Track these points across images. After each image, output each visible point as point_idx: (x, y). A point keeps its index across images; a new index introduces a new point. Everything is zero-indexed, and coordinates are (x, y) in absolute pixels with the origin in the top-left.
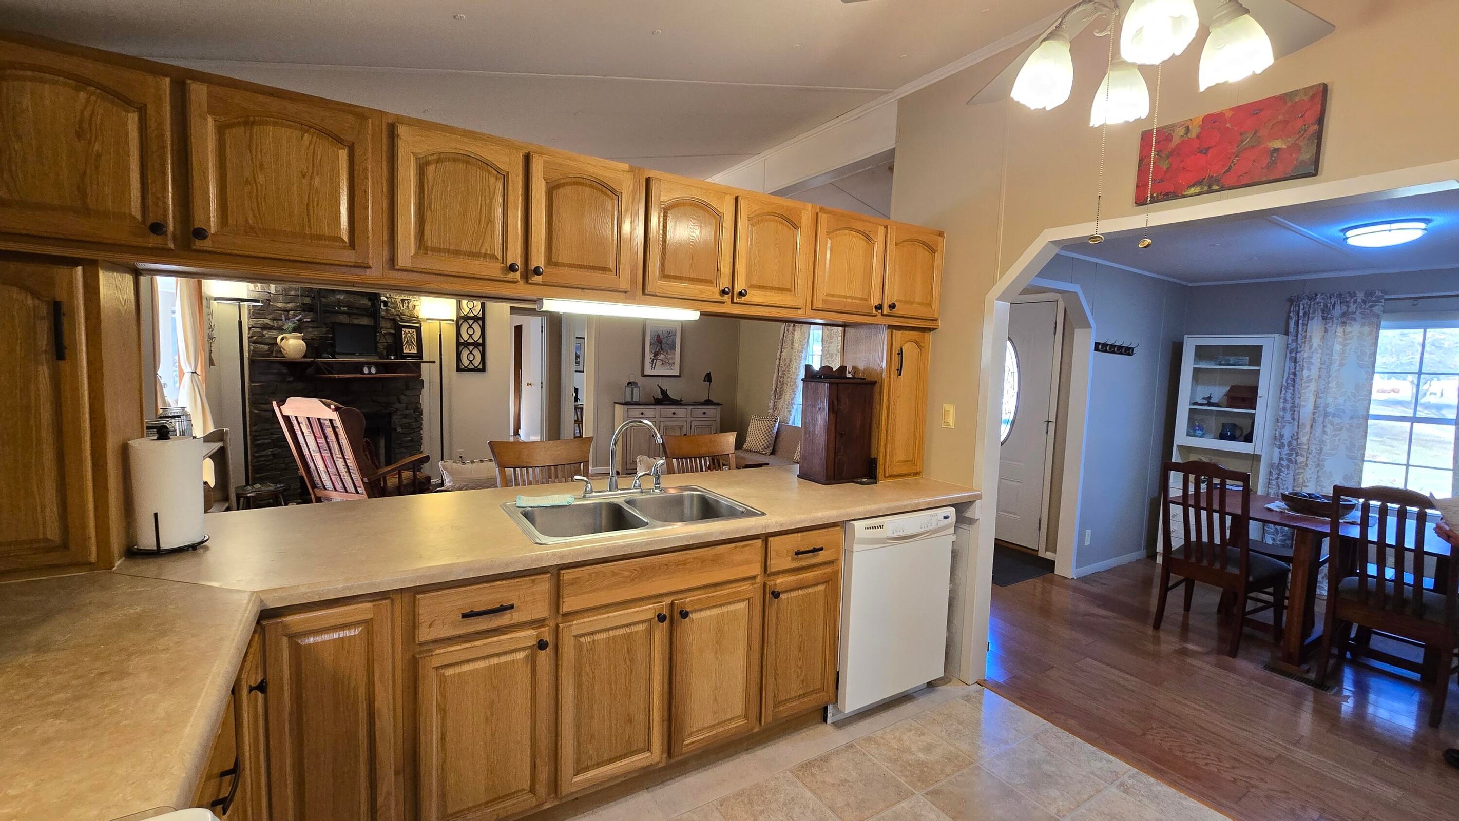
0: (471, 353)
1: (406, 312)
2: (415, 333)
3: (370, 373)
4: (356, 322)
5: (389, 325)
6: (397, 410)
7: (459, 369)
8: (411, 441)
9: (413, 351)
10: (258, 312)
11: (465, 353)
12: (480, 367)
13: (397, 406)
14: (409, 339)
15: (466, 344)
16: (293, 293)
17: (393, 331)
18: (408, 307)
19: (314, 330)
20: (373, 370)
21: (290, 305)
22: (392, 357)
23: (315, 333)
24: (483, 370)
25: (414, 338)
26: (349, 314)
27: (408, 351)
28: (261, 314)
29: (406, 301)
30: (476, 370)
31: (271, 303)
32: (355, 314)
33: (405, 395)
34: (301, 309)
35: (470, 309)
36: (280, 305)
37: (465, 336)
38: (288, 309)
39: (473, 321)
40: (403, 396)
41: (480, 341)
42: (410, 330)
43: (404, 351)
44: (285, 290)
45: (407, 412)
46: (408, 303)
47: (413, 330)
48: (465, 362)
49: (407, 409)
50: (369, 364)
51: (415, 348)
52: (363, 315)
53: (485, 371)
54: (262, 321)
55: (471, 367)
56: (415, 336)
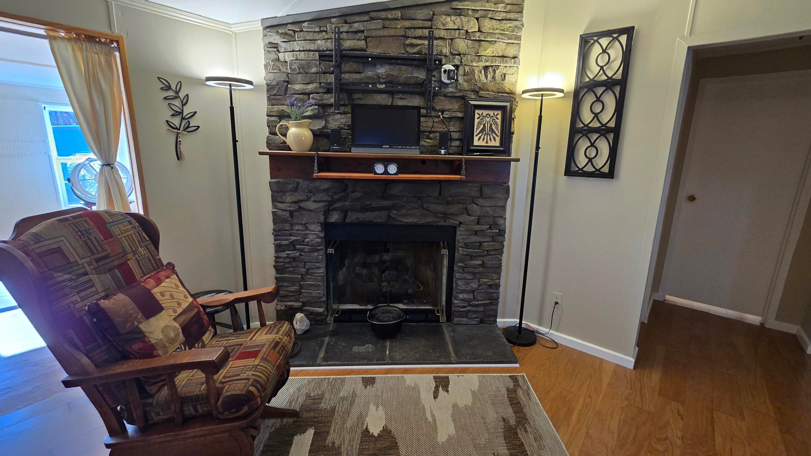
0: (592, 145)
1: (491, 86)
2: (499, 117)
3: (386, 172)
4: (400, 103)
5: (456, 106)
6: (461, 223)
7: (569, 172)
8: (483, 265)
9: (492, 143)
10: (274, 97)
11: (583, 144)
12: (606, 170)
13: (464, 218)
14: (487, 126)
15: (588, 131)
16: (314, 70)
17: (460, 115)
18: (494, 77)
19: (343, 116)
20: (393, 169)
21: (311, 87)
22: (443, 152)
23: (342, 120)
24: (611, 175)
25: (496, 123)
26: (391, 93)
27: (484, 144)
28: (278, 99)
29: (491, 69)
30: (598, 174)
31: (289, 86)
32: (398, 92)
33: (477, 204)
34: (324, 91)
35: (602, 68)
36: (297, 87)
37: (587, 116)
38: (307, 91)
39: (604, 88)
40: (475, 206)
41: (612, 124)
42: (491, 113)
43: (476, 142)
44: (303, 68)
45: (477, 227)
46: (494, 71)
47: (496, 113)
48: (581, 161)
49: (478, 223)
50: (386, 161)
51: (498, 139)
52: (412, 93)
53: (612, 177)
54: (276, 108)
55: (589, 169)
56: (499, 122)
